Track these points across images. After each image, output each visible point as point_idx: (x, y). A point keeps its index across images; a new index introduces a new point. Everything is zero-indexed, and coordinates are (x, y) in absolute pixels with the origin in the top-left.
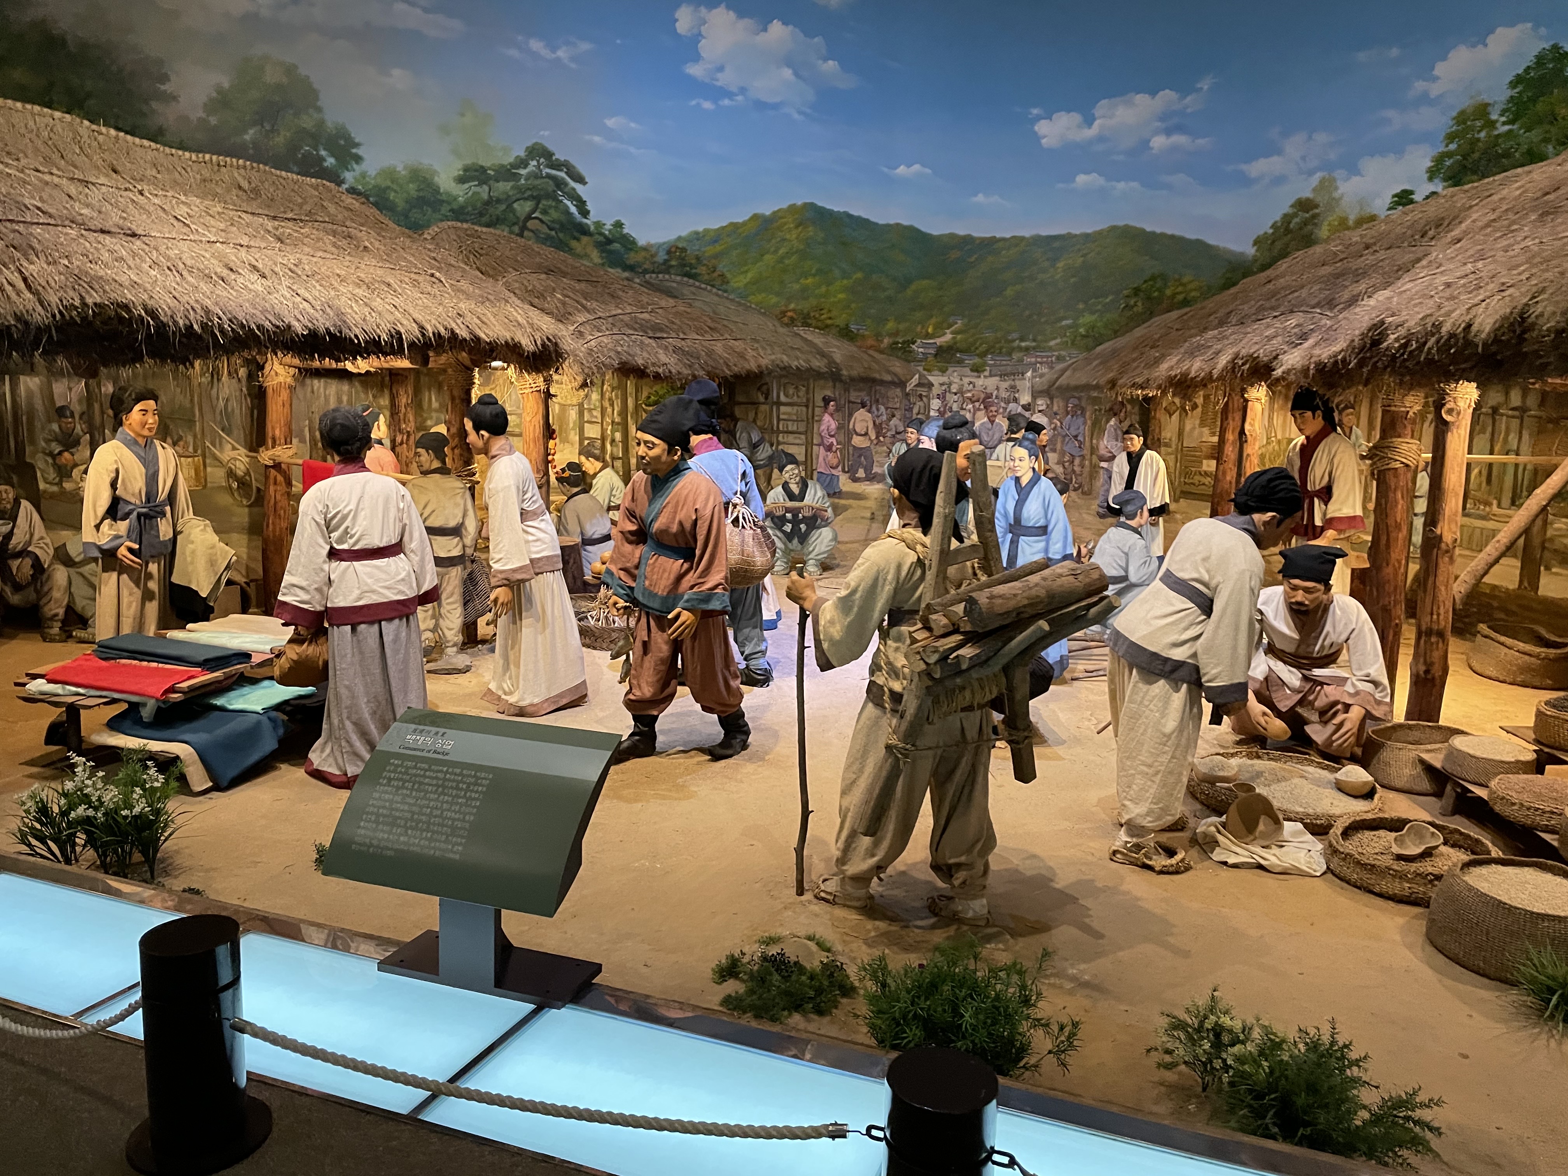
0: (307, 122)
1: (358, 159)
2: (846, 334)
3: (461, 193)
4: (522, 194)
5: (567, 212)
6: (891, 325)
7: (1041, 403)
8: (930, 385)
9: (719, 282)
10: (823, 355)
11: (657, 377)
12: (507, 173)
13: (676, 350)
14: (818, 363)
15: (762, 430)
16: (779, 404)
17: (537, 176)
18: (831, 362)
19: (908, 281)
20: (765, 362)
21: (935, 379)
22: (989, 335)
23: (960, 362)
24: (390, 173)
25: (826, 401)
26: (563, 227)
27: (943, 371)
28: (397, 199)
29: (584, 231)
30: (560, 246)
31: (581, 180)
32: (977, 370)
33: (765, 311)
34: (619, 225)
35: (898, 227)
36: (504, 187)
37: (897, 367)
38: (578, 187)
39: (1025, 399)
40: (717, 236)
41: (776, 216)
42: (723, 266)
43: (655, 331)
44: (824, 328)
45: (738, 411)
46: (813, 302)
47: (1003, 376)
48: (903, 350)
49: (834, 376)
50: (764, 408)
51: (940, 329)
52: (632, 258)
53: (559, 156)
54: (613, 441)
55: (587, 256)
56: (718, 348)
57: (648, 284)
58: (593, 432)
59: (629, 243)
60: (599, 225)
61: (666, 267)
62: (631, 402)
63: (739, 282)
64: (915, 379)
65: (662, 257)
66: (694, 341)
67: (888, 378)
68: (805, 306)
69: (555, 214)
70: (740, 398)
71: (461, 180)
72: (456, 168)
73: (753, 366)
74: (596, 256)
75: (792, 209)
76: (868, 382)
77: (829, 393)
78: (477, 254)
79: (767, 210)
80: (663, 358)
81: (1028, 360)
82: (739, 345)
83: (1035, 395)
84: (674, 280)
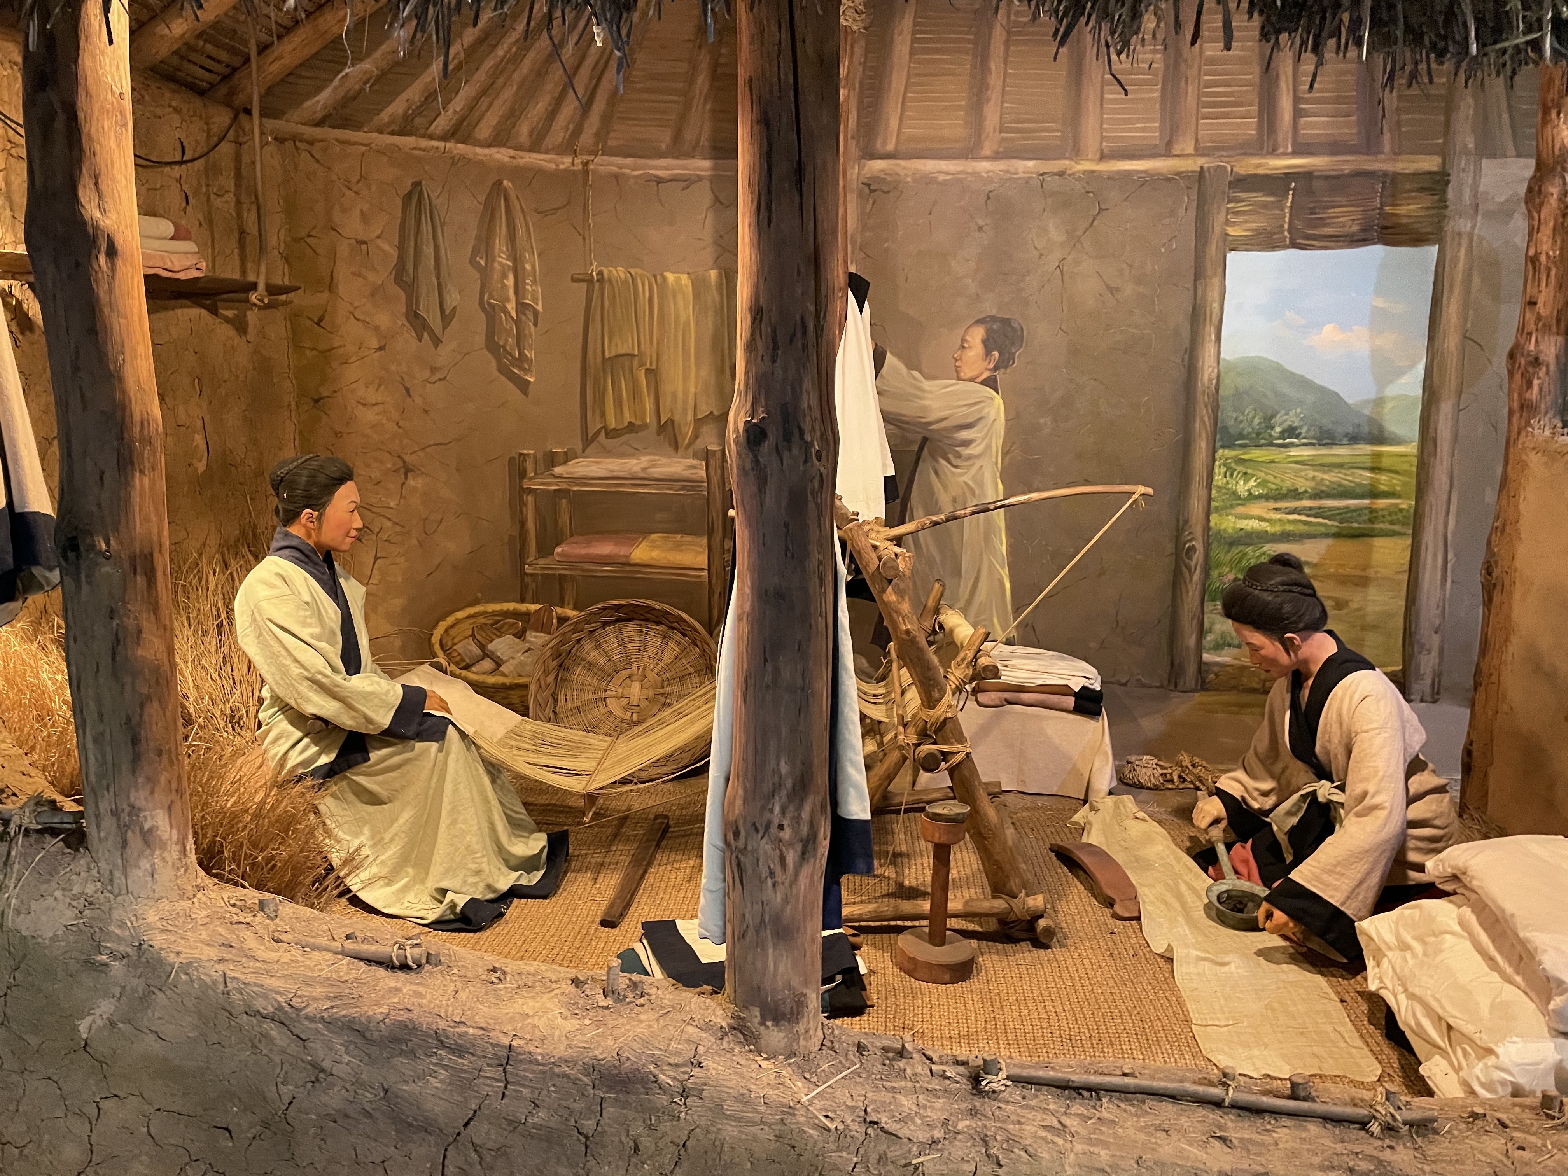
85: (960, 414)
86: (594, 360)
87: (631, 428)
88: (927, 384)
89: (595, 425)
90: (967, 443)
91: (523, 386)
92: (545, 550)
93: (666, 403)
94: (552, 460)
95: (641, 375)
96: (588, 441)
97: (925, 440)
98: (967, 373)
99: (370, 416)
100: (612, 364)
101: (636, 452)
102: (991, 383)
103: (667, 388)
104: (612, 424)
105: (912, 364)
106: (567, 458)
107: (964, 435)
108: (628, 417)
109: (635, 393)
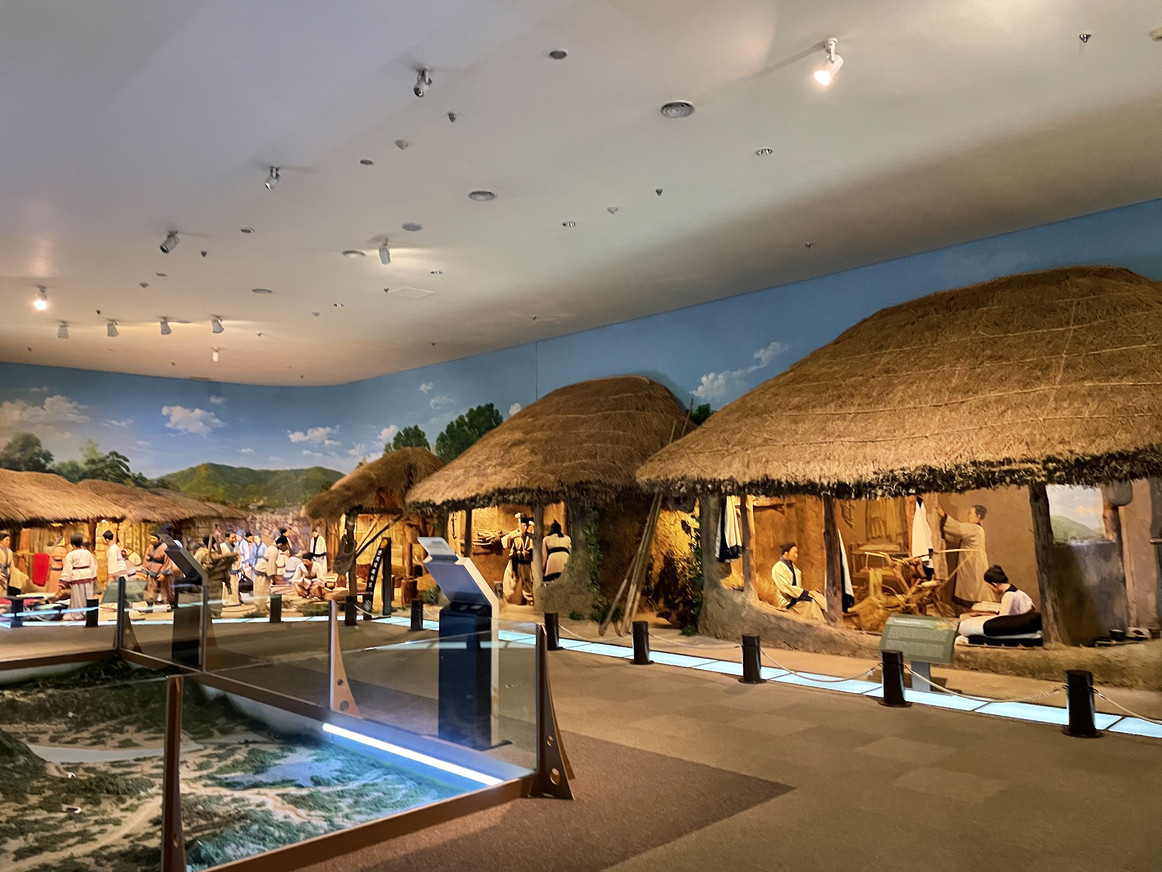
0: (37, 450)
1: (52, 460)
2: (224, 503)
3: (86, 468)
4: (107, 466)
5: (123, 471)
6: (241, 499)
7: (296, 523)
8: (256, 519)
9: (177, 490)
10: (215, 510)
11: (154, 522)
12: (103, 461)
13: (161, 514)
14: (214, 514)
15: (192, 537)
16: (198, 527)
17: (113, 461)
18: (218, 512)
19: (246, 485)
20: (192, 515)
21: (258, 517)
22: (276, 501)
23: (267, 511)
24: (63, 464)
25: (216, 526)
26: (121, 476)
27: (260, 514)
28: (65, 471)
29: (128, 476)
30: (120, 482)
31: (127, 461)
32: (273, 513)
33: (193, 498)
34: (141, 474)
35: (242, 469)
36: (102, 465)
37: (243, 513)
38: (126, 463)
39: (290, 522)
40: (175, 475)
41: (198, 468)
42: (178, 484)
43: (153, 508)
44: (215, 502)
45: (183, 531)
46: (211, 494)
47: (282, 514)
48: (246, 508)
49: (220, 517)
50: (193, 530)
51: (259, 500)
52: (146, 484)
53: (120, 454)
54: (136, 544)
55: (129, 484)
56: (175, 512)
57: (152, 493)
58: (129, 541)
59: (144, 479)
60: (133, 474)
61: (157, 486)
62: (143, 530)
63: (183, 489)
64: (250, 517)
65: (156, 482)
66: (167, 510)
67: (239, 517)
68: (208, 495)
69: (118, 472)
70: (184, 526)
71: (86, 464)
72: (85, 460)
73: (187, 517)
74: (132, 484)
75: (204, 465)
76: (233, 519)
77: (217, 523)
78: (95, 489)
79: (194, 465)
80: (156, 516)
81: (290, 509)
82: (183, 510)
83: (293, 520)
84: (160, 490)
85: (971, 533)
86: (869, 519)
87: (879, 537)
88: (961, 524)
89: (869, 536)
90: (973, 541)
91: (851, 526)
92: (858, 571)
93: (888, 530)
94: (859, 546)
95: (881, 523)
96: (868, 540)
97: (961, 540)
98: (971, 521)
99: (813, 534)
100: (873, 520)
101: (881, 543)
102: (979, 524)
103: (888, 525)
104: (874, 535)
105: (956, 518)
106: (863, 545)
107: (973, 539)
108: (878, 533)
109: (880, 528)
